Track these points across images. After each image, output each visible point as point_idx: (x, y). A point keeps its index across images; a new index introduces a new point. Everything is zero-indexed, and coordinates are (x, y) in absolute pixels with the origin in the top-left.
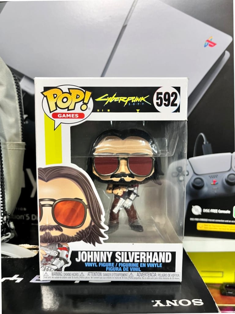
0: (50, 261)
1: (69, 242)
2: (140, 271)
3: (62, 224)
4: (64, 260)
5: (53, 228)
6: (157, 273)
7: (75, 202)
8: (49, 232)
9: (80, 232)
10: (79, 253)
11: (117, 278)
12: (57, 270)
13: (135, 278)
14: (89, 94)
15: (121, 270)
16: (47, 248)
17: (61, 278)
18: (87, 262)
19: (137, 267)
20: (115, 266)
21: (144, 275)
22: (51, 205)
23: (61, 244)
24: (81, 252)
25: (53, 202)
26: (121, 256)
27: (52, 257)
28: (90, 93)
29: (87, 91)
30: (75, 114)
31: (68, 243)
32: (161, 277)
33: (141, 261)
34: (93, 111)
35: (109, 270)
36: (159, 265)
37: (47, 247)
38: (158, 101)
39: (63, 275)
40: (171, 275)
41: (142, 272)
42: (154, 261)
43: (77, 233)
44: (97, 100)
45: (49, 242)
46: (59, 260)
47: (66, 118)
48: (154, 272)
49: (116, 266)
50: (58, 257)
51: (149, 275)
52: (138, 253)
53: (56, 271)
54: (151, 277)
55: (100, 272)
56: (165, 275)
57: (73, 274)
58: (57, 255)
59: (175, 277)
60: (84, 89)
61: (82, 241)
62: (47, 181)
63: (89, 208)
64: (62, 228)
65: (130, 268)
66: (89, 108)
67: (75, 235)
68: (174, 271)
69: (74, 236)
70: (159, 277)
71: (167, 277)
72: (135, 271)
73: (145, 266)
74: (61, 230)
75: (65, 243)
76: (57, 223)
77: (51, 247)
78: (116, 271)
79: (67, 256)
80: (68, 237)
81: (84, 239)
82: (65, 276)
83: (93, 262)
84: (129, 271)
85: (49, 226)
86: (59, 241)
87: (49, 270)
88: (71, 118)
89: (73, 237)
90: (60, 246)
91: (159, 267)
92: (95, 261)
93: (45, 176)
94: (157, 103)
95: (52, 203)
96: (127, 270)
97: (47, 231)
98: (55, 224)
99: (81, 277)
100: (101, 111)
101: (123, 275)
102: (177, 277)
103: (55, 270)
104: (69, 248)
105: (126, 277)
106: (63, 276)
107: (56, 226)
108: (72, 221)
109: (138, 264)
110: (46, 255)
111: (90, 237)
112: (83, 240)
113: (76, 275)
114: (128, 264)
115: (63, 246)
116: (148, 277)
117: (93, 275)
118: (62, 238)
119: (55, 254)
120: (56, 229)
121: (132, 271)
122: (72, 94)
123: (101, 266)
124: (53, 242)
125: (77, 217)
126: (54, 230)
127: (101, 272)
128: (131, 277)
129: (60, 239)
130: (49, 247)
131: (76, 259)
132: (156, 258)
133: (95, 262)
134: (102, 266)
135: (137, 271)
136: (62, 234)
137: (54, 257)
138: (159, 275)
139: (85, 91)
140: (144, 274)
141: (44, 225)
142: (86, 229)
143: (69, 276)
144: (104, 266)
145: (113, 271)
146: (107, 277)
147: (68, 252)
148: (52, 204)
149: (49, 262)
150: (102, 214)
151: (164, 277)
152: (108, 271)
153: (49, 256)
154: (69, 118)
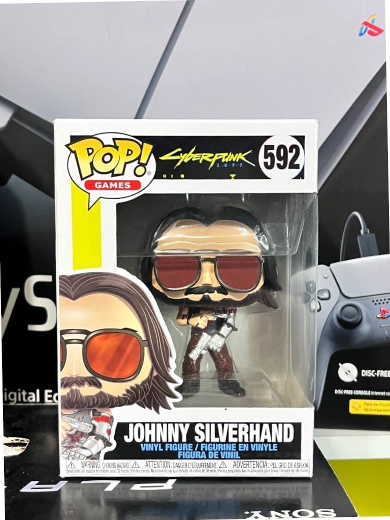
0: (78, 441)
1: (112, 406)
2: (239, 457)
3: (101, 374)
4: (104, 439)
5: (84, 382)
6: (269, 461)
7: (123, 335)
8: (78, 388)
9: (132, 388)
10: (131, 426)
11: (198, 471)
12: (91, 457)
13: (230, 471)
14: (148, 148)
15: (205, 457)
16: (74, 418)
17: (97, 471)
18: (144, 442)
19: (233, 451)
20: (194, 450)
21: (245, 466)
22: (81, 342)
23: (99, 410)
24: (135, 424)
25: (85, 336)
26: (204, 431)
27: (82, 434)
28: (151, 147)
29: (145, 144)
30: (125, 182)
31: (111, 409)
32: (276, 469)
33: (241, 440)
34: (156, 177)
35: (184, 457)
36: (272, 448)
37: (73, 416)
38: (266, 160)
39: (101, 466)
40: (293, 464)
41: (242, 461)
42: (263, 440)
43: (128, 391)
44: (163, 158)
45: (77, 408)
46: (95, 440)
47: (109, 189)
48: (263, 460)
49: (196, 450)
50: (92, 433)
51: (255, 466)
52: (235, 426)
53: (89, 460)
54: (257, 469)
55: (167, 460)
56: (283, 465)
57: (119, 466)
58: (90, 430)
59: (300, 468)
60: (141, 141)
61: (135, 405)
62: (74, 299)
63: (149, 346)
64: (101, 381)
65: (221, 452)
66: (149, 173)
67: (124, 395)
68: (299, 458)
69: (121, 395)
70: (272, 468)
71: (287, 468)
72: (230, 459)
73: (247, 450)
74: (99, 385)
75: (106, 409)
76: (92, 374)
77: (80, 416)
78: (195, 459)
79: (109, 432)
80: (111, 397)
81: (138, 401)
82: (106, 469)
83: (156, 443)
84: (220, 458)
85: (77, 377)
86: (94, 405)
87: (76, 458)
88: (118, 189)
89: (119, 397)
90: (97, 413)
91: (272, 450)
92: (159, 440)
93: (71, 289)
94: (266, 164)
95: (83, 337)
96: (215, 457)
97: (74, 387)
98: (88, 374)
99: (134, 469)
100: (168, 178)
101: (209, 465)
102: (304, 469)
103: (88, 458)
104: (112, 417)
105: (213, 469)
106: (102, 469)
107: (90, 378)
108: (118, 368)
109: (235, 445)
110: (72, 430)
111: (149, 397)
112: (138, 403)
113: (125, 465)
114: (217, 445)
115: (103, 414)
116: (252, 468)
117: (156, 466)
118: (99, 400)
119: (88, 428)
120: (90, 384)
121: (225, 459)
122: (119, 148)
123: (169, 449)
124: (83, 407)
125: (127, 361)
126: (86, 385)
127: (169, 460)
128: (222, 469)
129: (96, 402)
130: (78, 416)
131: (126, 437)
132: (266, 434)
133: (159, 443)
134: (171, 450)
135: (233, 459)
136: (101, 393)
137: (86, 433)
138: (272, 464)
139: (143, 144)
140: (245, 463)
141: (69, 376)
142: (144, 383)
143: (112, 469)
144: (174, 450)
145: (191, 459)
146: (181, 469)
147: (111, 425)
148: (83, 339)
149: (77, 443)
150: (171, 356)
151: (282, 469)
152: (182, 458)
153: (77, 432)
154: (113, 188)
